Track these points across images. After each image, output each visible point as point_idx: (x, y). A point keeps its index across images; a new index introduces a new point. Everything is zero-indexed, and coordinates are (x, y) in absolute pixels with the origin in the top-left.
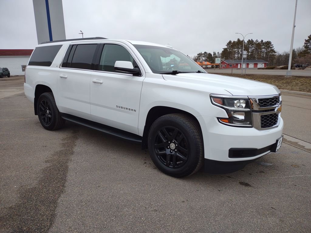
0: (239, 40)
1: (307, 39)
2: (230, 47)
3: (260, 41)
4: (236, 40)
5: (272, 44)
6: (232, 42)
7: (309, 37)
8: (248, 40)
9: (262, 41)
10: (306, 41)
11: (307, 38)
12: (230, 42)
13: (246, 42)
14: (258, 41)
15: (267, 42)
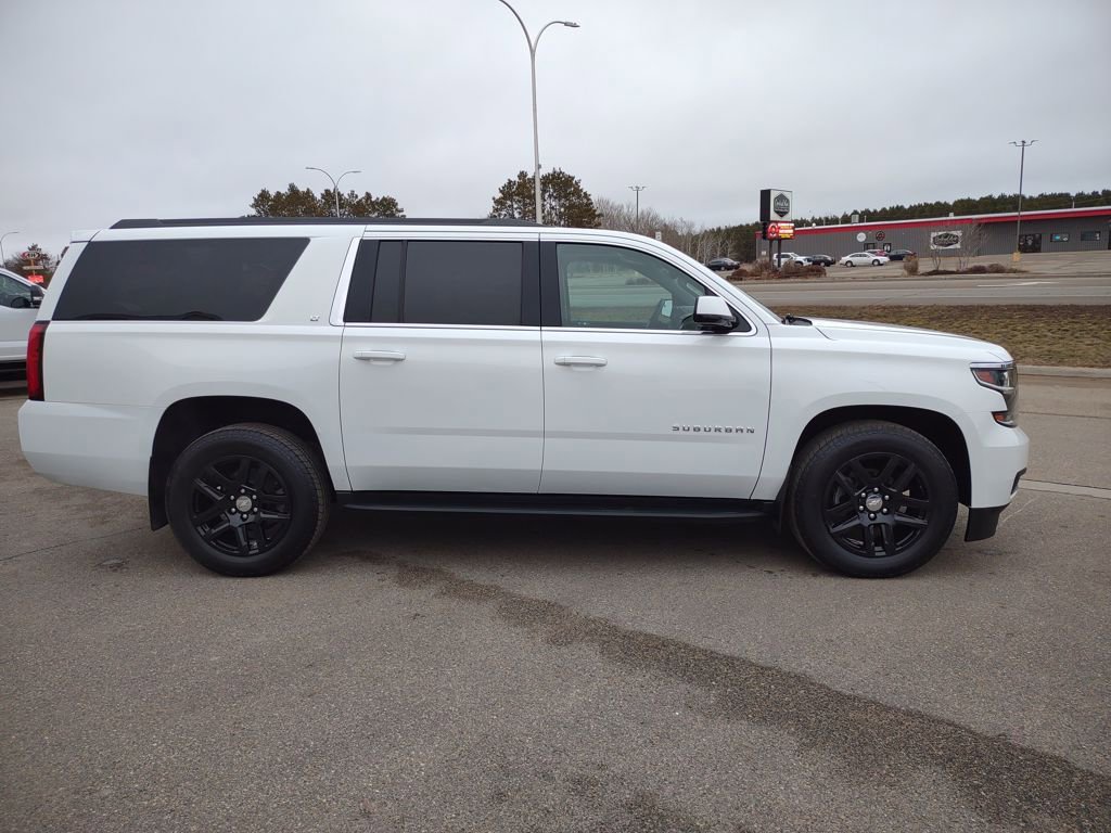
0: (292, 188)
1: (497, 197)
2: (266, 213)
3: (361, 195)
4: (284, 190)
5: (399, 207)
6: (272, 193)
7: (501, 191)
8: (323, 192)
9: (368, 196)
10: (497, 202)
11: (498, 195)
12: (264, 195)
13: (319, 197)
14: (357, 197)
15: (384, 199)
